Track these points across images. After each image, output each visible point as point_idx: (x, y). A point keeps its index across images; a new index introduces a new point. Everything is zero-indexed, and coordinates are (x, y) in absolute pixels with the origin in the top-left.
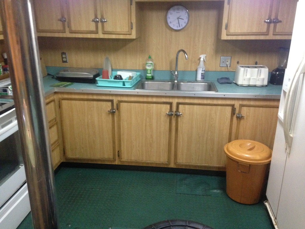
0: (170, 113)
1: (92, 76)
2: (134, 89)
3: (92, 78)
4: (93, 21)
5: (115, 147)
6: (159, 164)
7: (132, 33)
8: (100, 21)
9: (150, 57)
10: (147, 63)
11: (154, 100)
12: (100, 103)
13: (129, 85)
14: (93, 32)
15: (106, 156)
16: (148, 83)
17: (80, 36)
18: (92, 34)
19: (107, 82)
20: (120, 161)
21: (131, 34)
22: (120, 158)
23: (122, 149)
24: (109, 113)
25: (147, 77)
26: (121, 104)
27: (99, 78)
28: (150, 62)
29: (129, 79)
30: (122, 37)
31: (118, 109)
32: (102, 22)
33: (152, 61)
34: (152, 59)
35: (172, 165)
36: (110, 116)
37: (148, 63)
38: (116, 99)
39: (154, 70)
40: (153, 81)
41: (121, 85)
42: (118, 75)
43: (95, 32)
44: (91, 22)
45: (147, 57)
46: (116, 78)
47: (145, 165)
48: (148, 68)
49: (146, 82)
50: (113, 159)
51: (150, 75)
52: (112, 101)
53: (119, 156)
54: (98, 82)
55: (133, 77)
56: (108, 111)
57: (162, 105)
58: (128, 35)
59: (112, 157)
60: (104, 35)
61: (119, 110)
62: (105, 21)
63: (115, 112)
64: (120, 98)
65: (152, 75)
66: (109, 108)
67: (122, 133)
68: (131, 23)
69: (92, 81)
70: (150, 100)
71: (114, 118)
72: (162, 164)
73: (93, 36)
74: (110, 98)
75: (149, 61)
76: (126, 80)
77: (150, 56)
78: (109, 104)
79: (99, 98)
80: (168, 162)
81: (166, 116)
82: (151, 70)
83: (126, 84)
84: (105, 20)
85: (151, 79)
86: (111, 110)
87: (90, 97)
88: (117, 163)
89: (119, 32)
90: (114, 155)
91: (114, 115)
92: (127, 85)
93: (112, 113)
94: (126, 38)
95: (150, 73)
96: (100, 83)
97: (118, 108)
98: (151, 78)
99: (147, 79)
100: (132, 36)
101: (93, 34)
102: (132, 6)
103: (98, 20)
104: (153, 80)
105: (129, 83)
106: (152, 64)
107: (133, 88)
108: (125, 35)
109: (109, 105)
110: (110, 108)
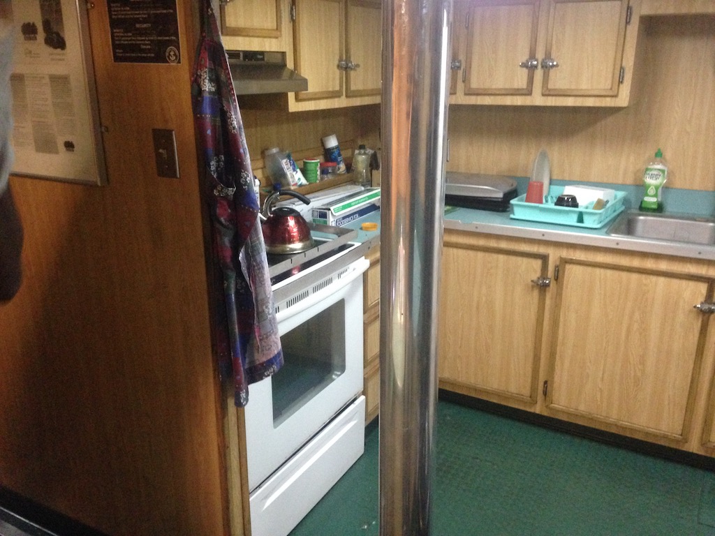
0: (706, 307)
1: (500, 195)
2: (608, 233)
3: (500, 200)
4: (524, 65)
5: (538, 371)
6: (655, 436)
7: (620, 93)
8: (540, 66)
9: (659, 155)
10: (647, 169)
11: (663, 266)
12: (513, 259)
13: (594, 221)
14: (520, 92)
15: (513, 388)
16: (645, 221)
17: (488, 101)
18: (515, 97)
19: (537, 212)
20: (547, 407)
21: (616, 96)
22: (547, 398)
23: (556, 379)
24: (533, 287)
25: (643, 205)
26: (568, 267)
27: (519, 200)
28: (659, 167)
29: (595, 208)
30: (590, 102)
31: (557, 279)
32: (545, 67)
33: (664, 165)
34: (664, 158)
35: (693, 446)
36: (536, 293)
37: (651, 170)
38: (554, 255)
39: (666, 188)
40: (661, 217)
41: (572, 220)
42: (567, 196)
43: (524, 92)
44: (519, 68)
45: (651, 152)
46: (561, 201)
47: (613, 430)
48: (648, 181)
49: (641, 218)
50: (530, 397)
51: (654, 200)
52: (544, 258)
53: (545, 393)
54: (516, 209)
55: (607, 202)
56: (532, 281)
57: (684, 283)
58: (608, 99)
59: (528, 394)
60: (546, 97)
61: (559, 280)
62: (553, 66)
63: (548, 285)
64: (565, 253)
65: (660, 200)
66: (535, 275)
67: (560, 337)
68: (622, 68)
69: (500, 206)
70: (650, 264)
71: (545, 300)
72: (665, 437)
73: (519, 101)
74: (542, 250)
75: (654, 164)
76: (587, 208)
77: (659, 150)
78: (537, 264)
79: (513, 247)
80: (681, 435)
81: (690, 311)
82: (657, 188)
83: (586, 218)
84: (555, 63)
85: (654, 210)
86: (539, 278)
87: (493, 244)
88: (538, 409)
89: (585, 90)
90: (534, 389)
91: (545, 291)
92: (589, 222)
93: (542, 287)
94: (603, 105)
95: (655, 196)
96: (519, 213)
97: (558, 277)
98: (655, 206)
99: (643, 209)
100: (617, 99)
101: (518, 97)
102: (628, 26)
103: (535, 63)
104: (660, 214)
105: (596, 218)
106: (663, 171)
107: (605, 230)
108: (601, 99)
109: (535, 266)
110: (538, 274)
